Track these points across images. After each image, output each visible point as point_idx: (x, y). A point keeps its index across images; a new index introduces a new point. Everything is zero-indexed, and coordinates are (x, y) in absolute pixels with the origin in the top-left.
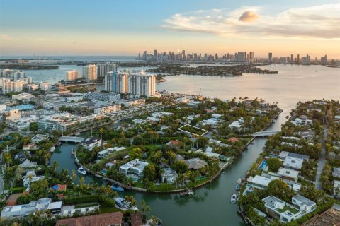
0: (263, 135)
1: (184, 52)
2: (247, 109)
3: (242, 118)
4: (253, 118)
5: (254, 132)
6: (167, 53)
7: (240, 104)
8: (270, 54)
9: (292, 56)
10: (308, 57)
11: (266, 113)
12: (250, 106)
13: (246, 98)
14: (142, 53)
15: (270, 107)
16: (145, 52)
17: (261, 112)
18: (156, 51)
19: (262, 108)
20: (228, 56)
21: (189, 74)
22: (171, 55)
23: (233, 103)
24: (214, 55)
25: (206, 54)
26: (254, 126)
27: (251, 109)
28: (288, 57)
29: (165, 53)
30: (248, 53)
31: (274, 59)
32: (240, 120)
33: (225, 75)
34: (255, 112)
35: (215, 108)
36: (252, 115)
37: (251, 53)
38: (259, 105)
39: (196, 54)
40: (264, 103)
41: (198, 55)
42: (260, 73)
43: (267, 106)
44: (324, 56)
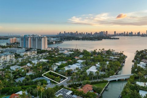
0: (117, 79)
1: (77, 32)
2: (104, 56)
3: (99, 63)
4: (108, 62)
5: (108, 76)
6: (70, 33)
7: (99, 53)
8: (115, 32)
9: (125, 32)
10: (132, 33)
11: (117, 59)
12: (106, 54)
13: (103, 49)
14: (59, 33)
15: (119, 54)
16: (60, 32)
17: (113, 57)
18: (65, 32)
19: (113, 55)
20: (96, 33)
21: (77, 40)
22: (72, 33)
23: (94, 53)
24: (90, 33)
25: (87, 33)
26: (108, 70)
27: (106, 56)
28: (123, 33)
29: (69, 33)
30: (105, 32)
31: (117, 34)
32: (97, 65)
33: (94, 40)
34: (109, 58)
35: (81, 56)
36: (106, 61)
37: (106, 32)
38: (111, 53)
39: (82, 33)
40: (115, 52)
41: (83, 33)
42: (110, 39)
43: (116, 54)
44: (139, 32)
